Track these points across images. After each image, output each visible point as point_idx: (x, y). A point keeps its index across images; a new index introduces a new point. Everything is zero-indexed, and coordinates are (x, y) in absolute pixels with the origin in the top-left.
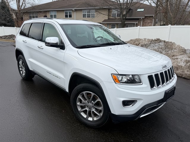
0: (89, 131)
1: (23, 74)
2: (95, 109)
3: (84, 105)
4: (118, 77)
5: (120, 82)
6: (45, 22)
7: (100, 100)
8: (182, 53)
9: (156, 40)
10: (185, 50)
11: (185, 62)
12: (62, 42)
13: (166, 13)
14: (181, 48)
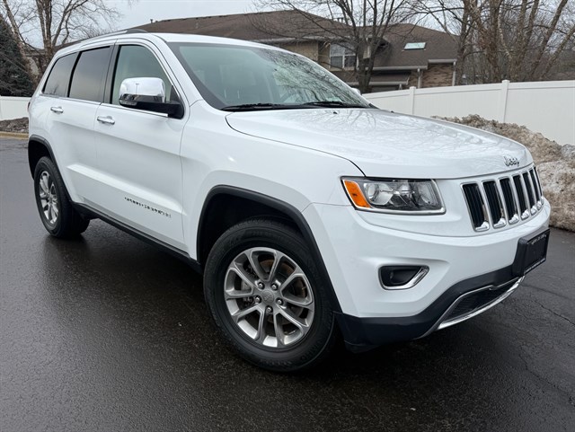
0: (267, 381)
1: (51, 218)
2: (284, 308)
3: (251, 293)
4: (362, 187)
5: (373, 203)
6: (120, 42)
7: (302, 274)
8: (550, 157)
9: (468, 119)
10: (559, 148)
11: (561, 182)
12: (174, 95)
13: (493, 47)
14: (544, 142)
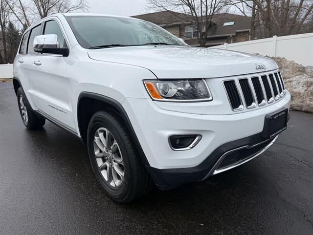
1: (26, 119)
4: (155, 86)
8: (299, 73)
10: (304, 68)
11: (305, 86)
12: (65, 44)
14: (296, 65)
